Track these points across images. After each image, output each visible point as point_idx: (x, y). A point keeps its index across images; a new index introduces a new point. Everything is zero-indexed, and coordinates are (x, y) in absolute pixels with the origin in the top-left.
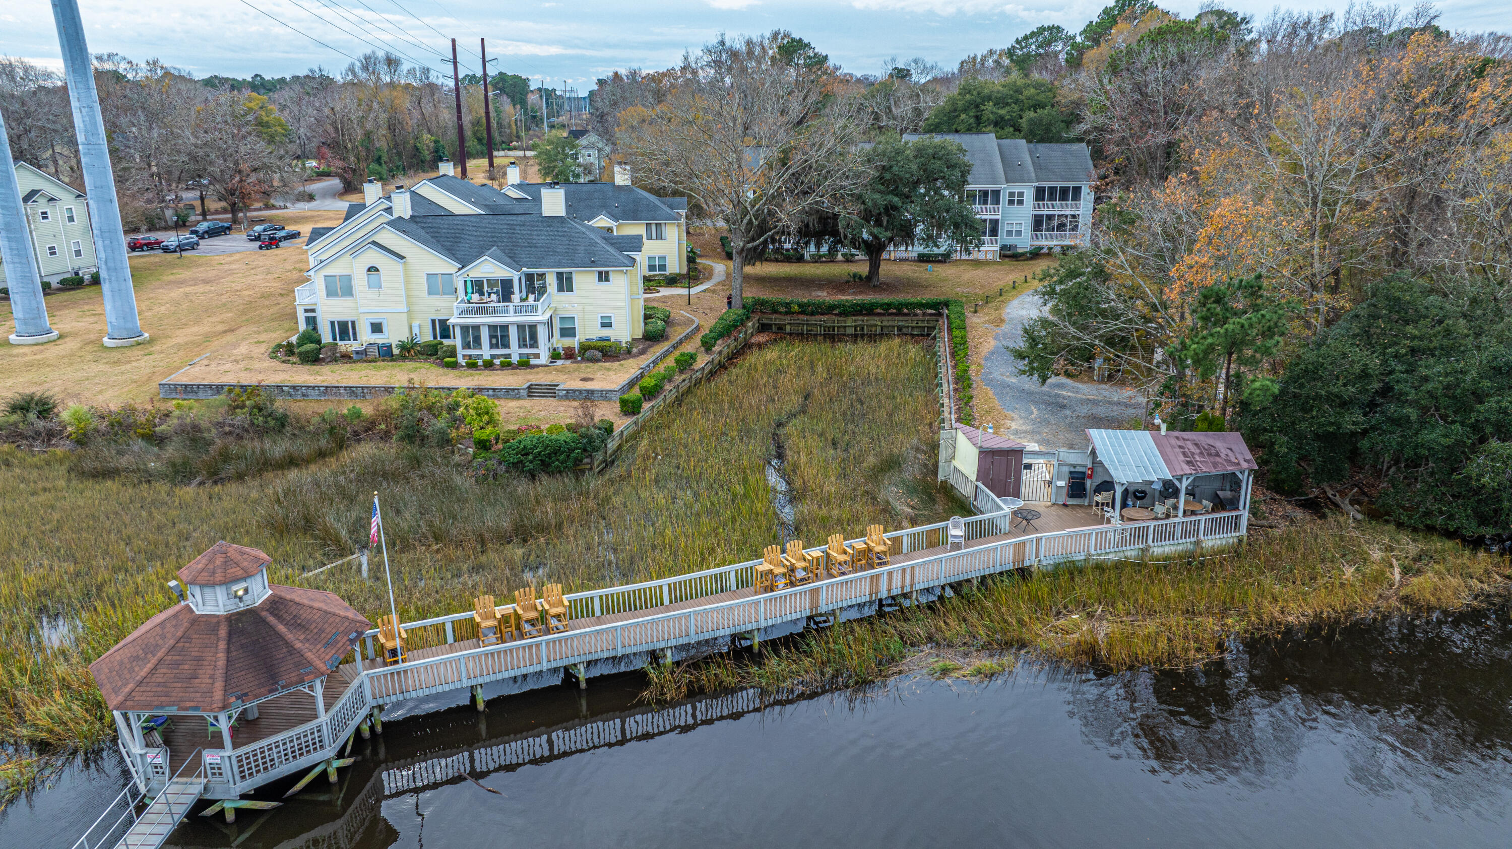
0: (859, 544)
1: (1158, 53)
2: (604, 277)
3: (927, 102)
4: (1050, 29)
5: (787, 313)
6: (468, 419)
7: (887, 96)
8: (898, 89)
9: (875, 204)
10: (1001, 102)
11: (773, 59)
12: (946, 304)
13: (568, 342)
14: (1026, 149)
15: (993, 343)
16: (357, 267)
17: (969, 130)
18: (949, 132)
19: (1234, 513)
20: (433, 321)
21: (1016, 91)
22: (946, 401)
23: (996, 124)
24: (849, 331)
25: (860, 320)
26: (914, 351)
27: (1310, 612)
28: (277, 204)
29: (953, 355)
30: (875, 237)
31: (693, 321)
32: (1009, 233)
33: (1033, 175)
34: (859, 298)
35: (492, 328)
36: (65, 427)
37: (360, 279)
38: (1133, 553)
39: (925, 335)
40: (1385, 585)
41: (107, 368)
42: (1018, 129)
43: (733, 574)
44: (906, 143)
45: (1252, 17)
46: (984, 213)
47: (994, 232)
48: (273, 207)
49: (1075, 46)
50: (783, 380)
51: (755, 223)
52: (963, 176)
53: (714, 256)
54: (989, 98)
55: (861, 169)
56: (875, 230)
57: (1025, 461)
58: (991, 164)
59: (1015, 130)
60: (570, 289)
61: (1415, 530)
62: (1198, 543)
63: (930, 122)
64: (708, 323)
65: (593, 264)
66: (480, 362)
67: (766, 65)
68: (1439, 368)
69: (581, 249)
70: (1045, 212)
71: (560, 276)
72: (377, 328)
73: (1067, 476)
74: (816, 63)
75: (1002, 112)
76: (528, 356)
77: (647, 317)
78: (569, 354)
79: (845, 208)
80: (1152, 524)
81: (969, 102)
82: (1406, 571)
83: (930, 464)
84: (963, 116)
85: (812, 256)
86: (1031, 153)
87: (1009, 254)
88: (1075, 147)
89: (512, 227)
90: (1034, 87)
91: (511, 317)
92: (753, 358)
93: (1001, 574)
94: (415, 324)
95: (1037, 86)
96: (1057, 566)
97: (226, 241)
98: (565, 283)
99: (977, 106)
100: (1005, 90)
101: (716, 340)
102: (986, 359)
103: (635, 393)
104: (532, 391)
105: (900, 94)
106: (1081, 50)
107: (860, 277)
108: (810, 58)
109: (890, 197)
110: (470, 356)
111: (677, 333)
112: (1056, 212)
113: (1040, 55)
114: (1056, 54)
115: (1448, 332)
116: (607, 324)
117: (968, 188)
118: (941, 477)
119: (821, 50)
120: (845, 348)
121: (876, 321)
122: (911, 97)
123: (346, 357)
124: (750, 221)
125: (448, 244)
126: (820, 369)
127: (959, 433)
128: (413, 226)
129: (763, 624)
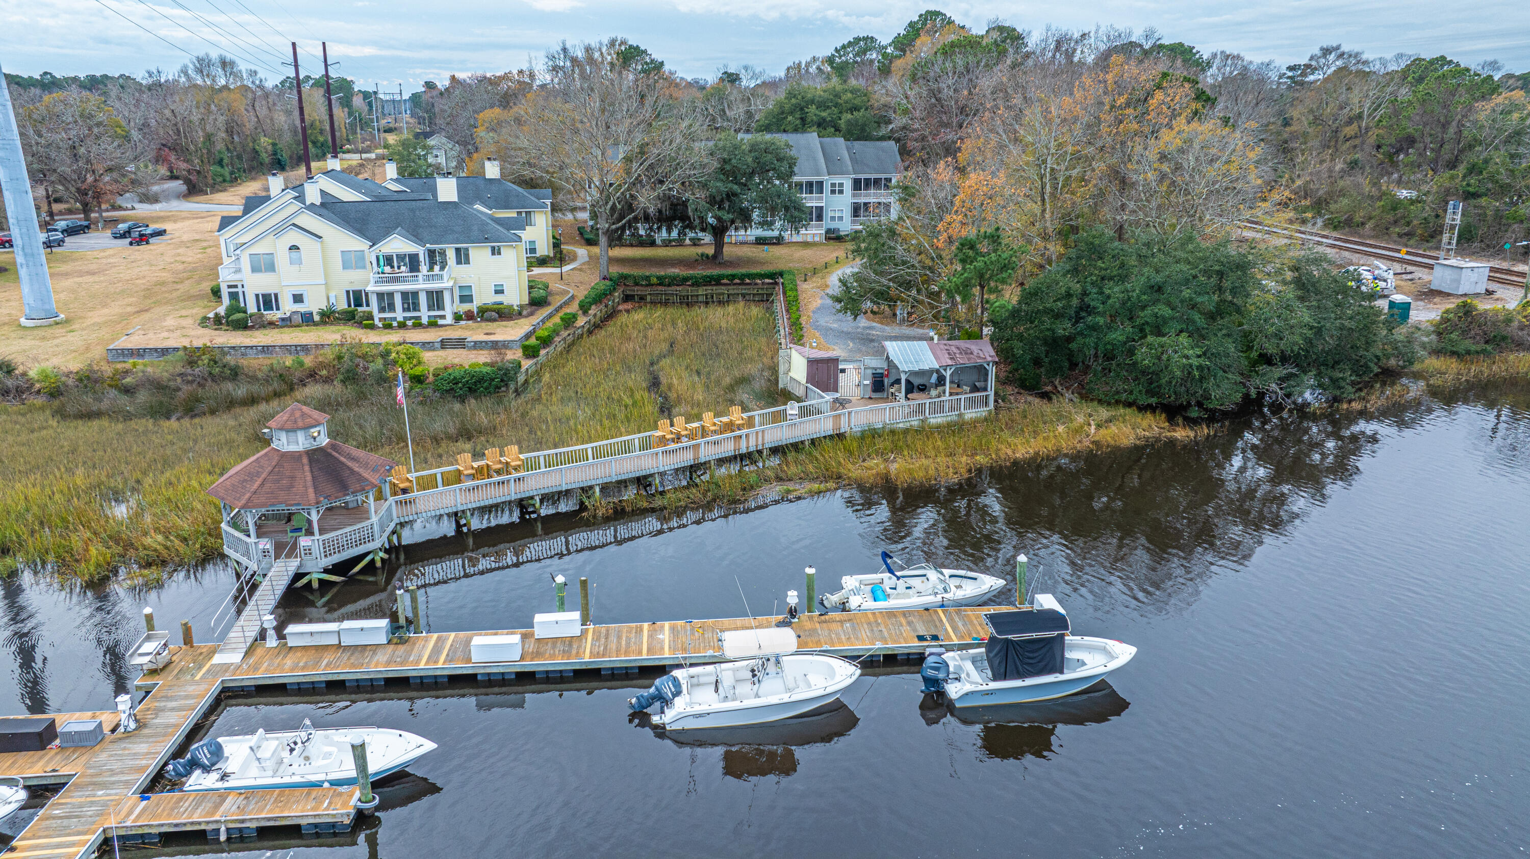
0: (725, 419)
1: (948, 65)
2: (495, 251)
3: (757, 105)
4: (865, 39)
5: (647, 285)
6: (400, 362)
7: (721, 100)
8: (730, 93)
9: (719, 191)
10: (822, 105)
11: (612, 65)
12: (781, 274)
13: (466, 307)
14: (844, 147)
15: (819, 302)
16: (279, 247)
17: (796, 130)
18: (778, 131)
19: (984, 394)
20: (348, 292)
21: (836, 96)
22: (783, 341)
23: (819, 125)
24: (700, 299)
25: (709, 290)
26: (756, 311)
27: (1031, 451)
28: (124, 205)
29: (787, 311)
30: (719, 219)
31: (568, 292)
32: (833, 218)
33: (851, 168)
34: (708, 272)
35: (405, 295)
36: (32, 385)
37: (282, 257)
38: (916, 423)
39: (765, 299)
40: (1084, 435)
41: (37, 343)
42: (837, 130)
43: (637, 441)
44: (742, 140)
45: (1030, 32)
46: (811, 201)
47: (820, 218)
48: (120, 208)
49: (885, 55)
50: (650, 333)
51: (619, 207)
52: (790, 167)
53: (575, 243)
54: (812, 102)
55: (706, 161)
56: (720, 213)
57: (840, 367)
58: (815, 159)
59: (836, 130)
60: (467, 262)
61: (1109, 404)
62: (960, 415)
63: (761, 123)
64: (581, 293)
65: (487, 240)
66: (395, 324)
67: (605, 70)
68: (1116, 289)
69: (475, 228)
70: (862, 200)
71: (458, 250)
72: (298, 298)
73: (871, 376)
74: (654, 69)
75: (824, 114)
76: (436, 317)
77: (531, 287)
78: (470, 316)
79: (693, 194)
80: (928, 401)
81: (795, 106)
82: (1099, 426)
83: (772, 378)
84: (790, 118)
85: (663, 241)
86: (848, 149)
87: (834, 237)
88: (885, 144)
89: (413, 210)
90: (851, 92)
91: (421, 284)
92: (623, 318)
93: (825, 437)
94: (332, 295)
95: (854, 91)
96: (863, 432)
97: (88, 238)
98: (462, 257)
99: (802, 109)
100: (826, 95)
101: (591, 304)
102: (814, 312)
103: (533, 341)
104: (444, 344)
105: (732, 99)
106: (891, 59)
107: (707, 256)
108: (646, 63)
109: (730, 185)
110: (385, 319)
111: (557, 301)
112: (872, 200)
113: (857, 62)
114: (872, 62)
115: (1122, 265)
116: (499, 291)
117: (796, 179)
118: (781, 386)
119: (657, 56)
120: (699, 312)
121: (723, 289)
122: (743, 100)
123: (272, 324)
124: (614, 206)
125: (358, 226)
126: (680, 325)
127: (793, 351)
128: (324, 211)
129: (662, 469)
